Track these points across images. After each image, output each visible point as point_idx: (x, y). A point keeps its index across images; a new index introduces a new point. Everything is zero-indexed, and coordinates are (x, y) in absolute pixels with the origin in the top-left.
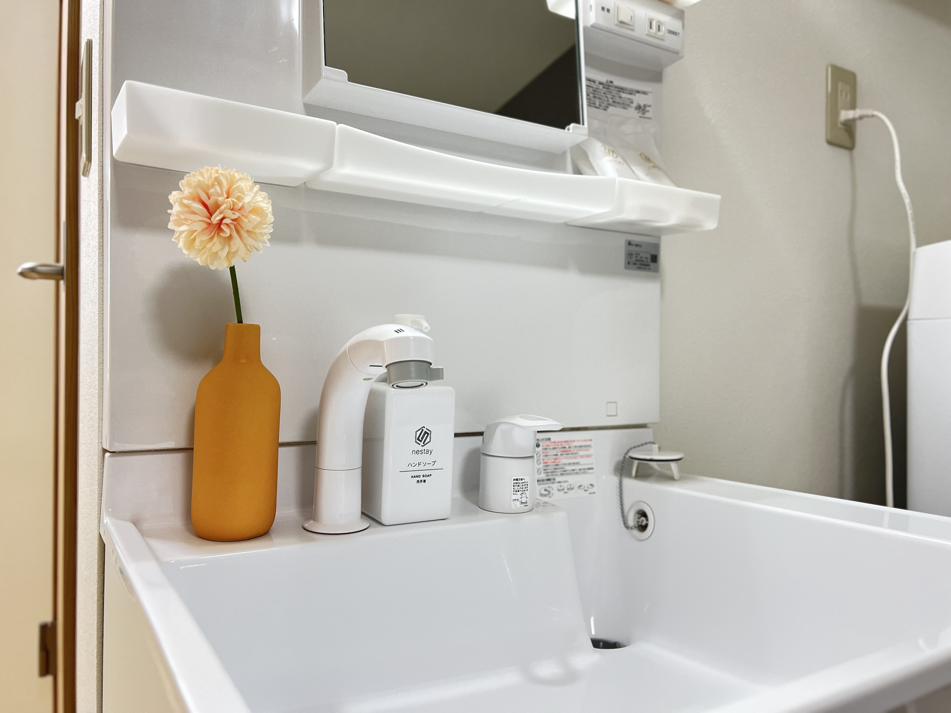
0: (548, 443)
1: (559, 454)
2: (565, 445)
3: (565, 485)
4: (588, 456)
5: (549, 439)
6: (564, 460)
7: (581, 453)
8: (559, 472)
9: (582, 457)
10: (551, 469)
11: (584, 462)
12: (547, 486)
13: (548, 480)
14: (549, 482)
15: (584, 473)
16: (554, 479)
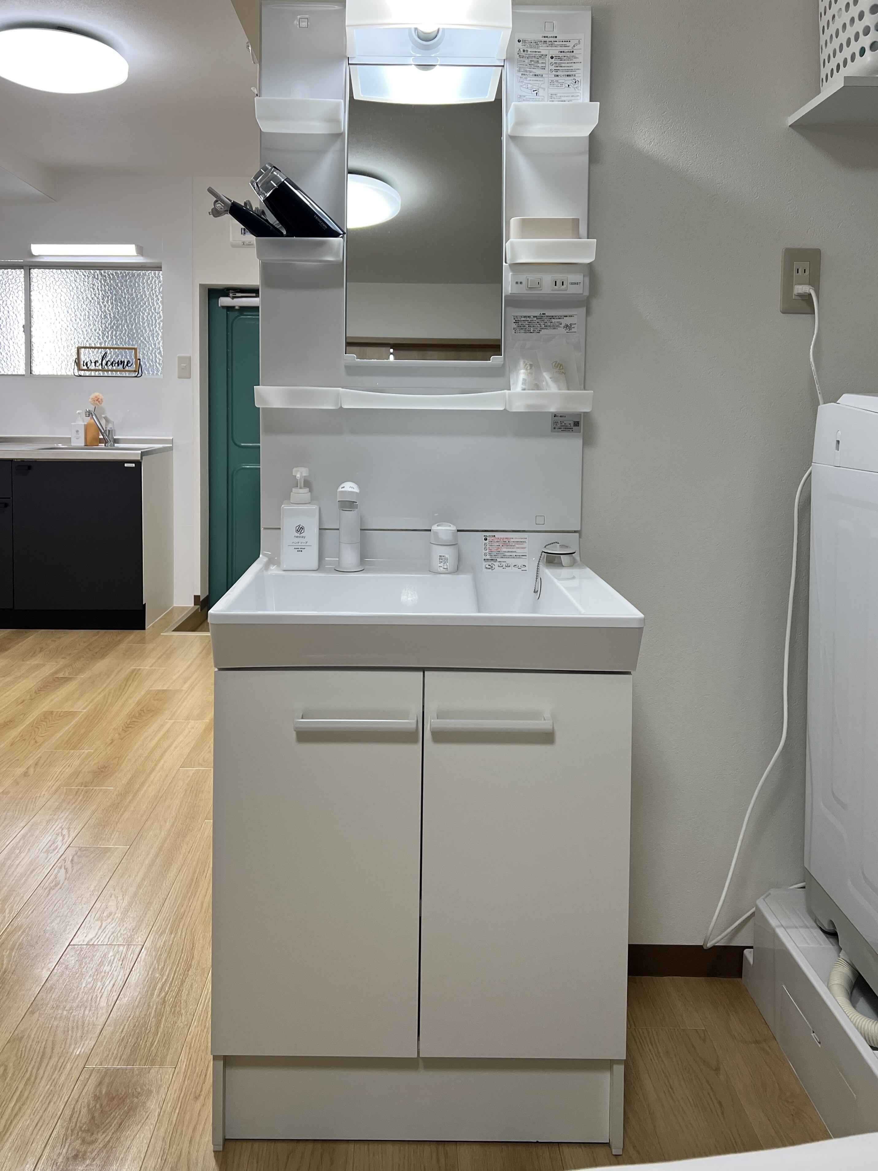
0: (493, 538)
1: (501, 545)
2: (506, 540)
3: (504, 564)
4: (523, 548)
5: (494, 536)
6: (504, 549)
7: (517, 546)
8: (500, 556)
9: (518, 548)
10: (494, 553)
11: (520, 552)
12: (491, 563)
13: (491, 560)
14: (492, 561)
15: (520, 558)
16: (497, 560)
